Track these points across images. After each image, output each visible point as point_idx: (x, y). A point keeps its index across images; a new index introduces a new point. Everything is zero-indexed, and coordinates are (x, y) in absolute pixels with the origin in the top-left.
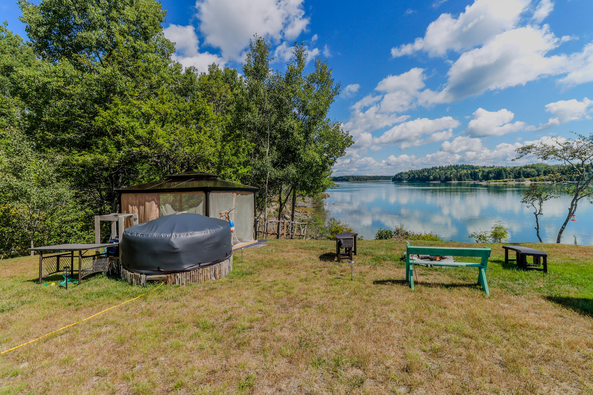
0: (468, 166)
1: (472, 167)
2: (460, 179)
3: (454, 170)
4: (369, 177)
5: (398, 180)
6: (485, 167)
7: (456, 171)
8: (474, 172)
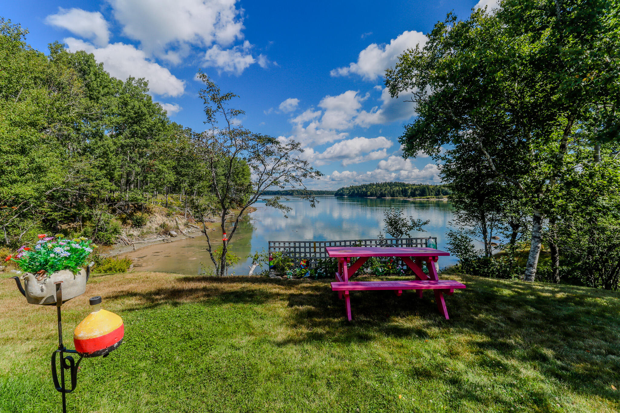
0: (400, 183)
1: (404, 185)
2: (393, 195)
3: (388, 187)
4: (314, 191)
5: (339, 195)
6: (414, 185)
7: (390, 188)
8: (405, 189)
